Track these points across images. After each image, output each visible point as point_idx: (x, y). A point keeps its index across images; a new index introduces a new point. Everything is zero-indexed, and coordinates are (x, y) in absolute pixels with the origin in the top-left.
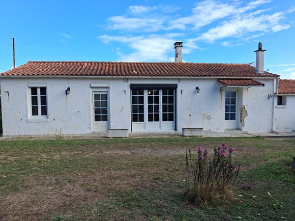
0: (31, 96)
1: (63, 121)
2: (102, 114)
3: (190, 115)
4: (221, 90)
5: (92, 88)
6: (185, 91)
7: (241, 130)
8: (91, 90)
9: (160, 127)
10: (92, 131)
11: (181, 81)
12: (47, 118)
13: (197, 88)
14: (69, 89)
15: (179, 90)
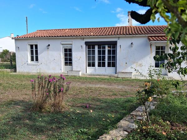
0: (30, 49)
1: (46, 65)
2: (68, 61)
3: (126, 63)
4: (151, 45)
5: (62, 44)
6: (123, 46)
7: (168, 76)
8: (62, 46)
9: (106, 71)
10: (62, 72)
11: (120, 39)
12: (38, 63)
13: (132, 43)
14: (49, 45)
15: (118, 45)
